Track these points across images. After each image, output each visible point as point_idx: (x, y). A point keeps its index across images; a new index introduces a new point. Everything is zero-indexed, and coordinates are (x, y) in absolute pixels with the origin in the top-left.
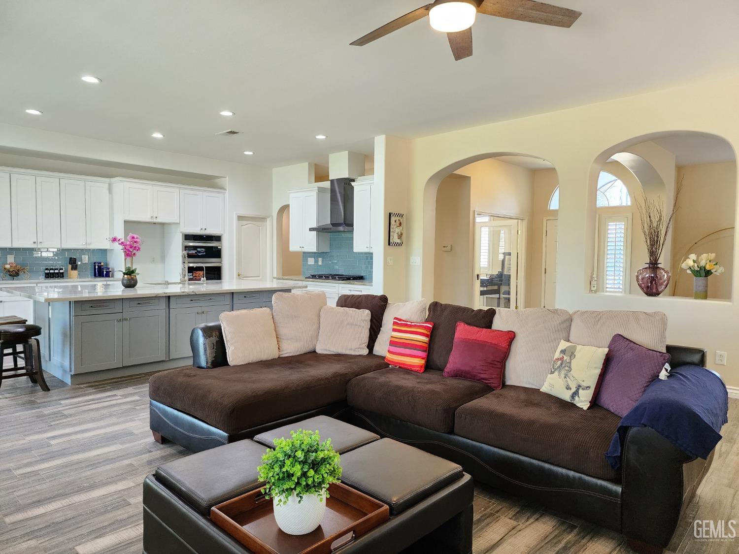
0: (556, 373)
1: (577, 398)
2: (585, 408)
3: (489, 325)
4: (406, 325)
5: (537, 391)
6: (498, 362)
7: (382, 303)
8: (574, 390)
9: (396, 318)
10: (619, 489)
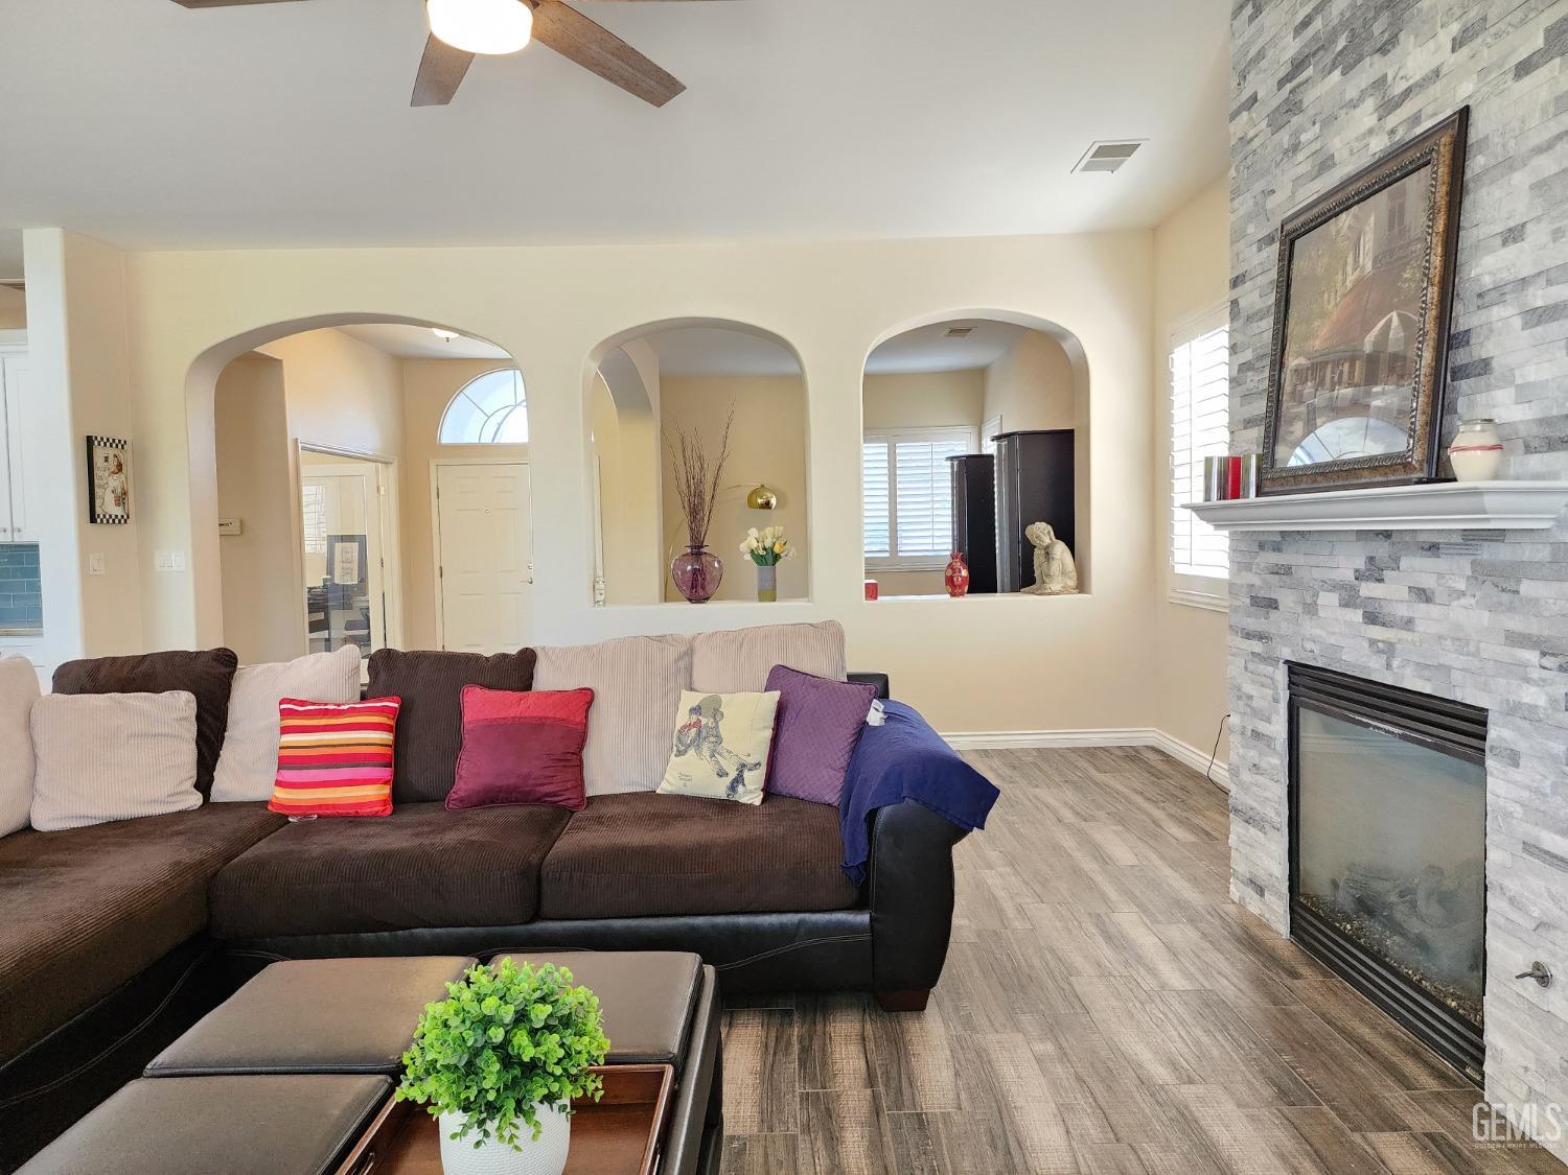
0: (692, 752)
1: (740, 788)
2: (757, 802)
3: (527, 685)
4: (326, 713)
5: (650, 796)
6: (573, 753)
7: (224, 670)
8: (733, 774)
9: (283, 702)
10: (864, 918)
